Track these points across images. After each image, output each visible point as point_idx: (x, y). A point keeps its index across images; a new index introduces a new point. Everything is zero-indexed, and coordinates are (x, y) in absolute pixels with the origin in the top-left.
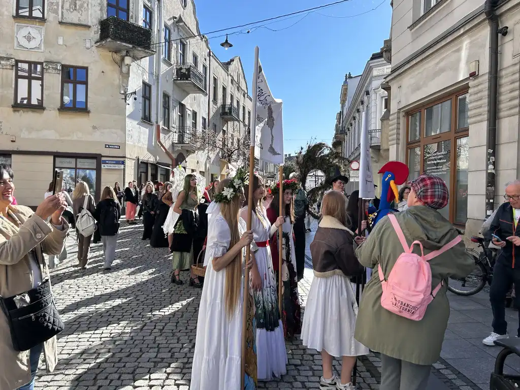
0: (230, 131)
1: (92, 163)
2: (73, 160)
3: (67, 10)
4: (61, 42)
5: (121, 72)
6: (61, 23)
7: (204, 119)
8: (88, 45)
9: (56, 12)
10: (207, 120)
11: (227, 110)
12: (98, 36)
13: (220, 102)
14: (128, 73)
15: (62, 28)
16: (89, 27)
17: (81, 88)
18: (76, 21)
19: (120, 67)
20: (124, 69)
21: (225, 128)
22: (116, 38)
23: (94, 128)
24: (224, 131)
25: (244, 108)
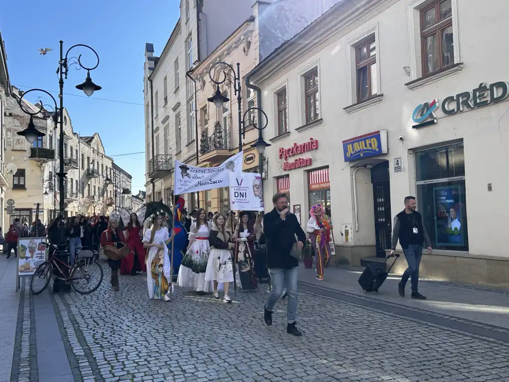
0: (93, 184)
1: (28, 213)
2: (19, 212)
3: (15, 144)
4: (13, 158)
5: (41, 170)
6: (13, 150)
7: (77, 181)
8: (25, 159)
9: (10, 145)
10: (78, 181)
11: (90, 172)
12: (30, 155)
13: (86, 167)
14: (44, 170)
15: (13, 152)
16: (25, 151)
17: (22, 178)
18: (20, 149)
19: (40, 168)
20: (42, 169)
21: (89, 183)
22: (40, 157)
23: (29, 196)
24: (89, 185)
25: (102, 165)
